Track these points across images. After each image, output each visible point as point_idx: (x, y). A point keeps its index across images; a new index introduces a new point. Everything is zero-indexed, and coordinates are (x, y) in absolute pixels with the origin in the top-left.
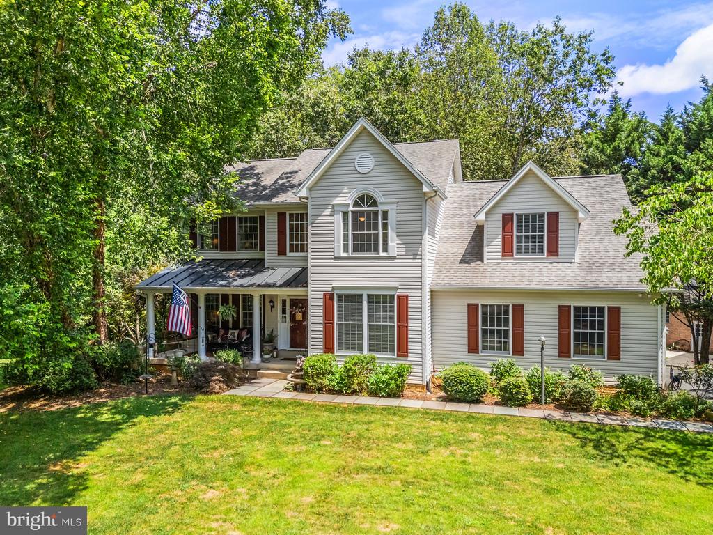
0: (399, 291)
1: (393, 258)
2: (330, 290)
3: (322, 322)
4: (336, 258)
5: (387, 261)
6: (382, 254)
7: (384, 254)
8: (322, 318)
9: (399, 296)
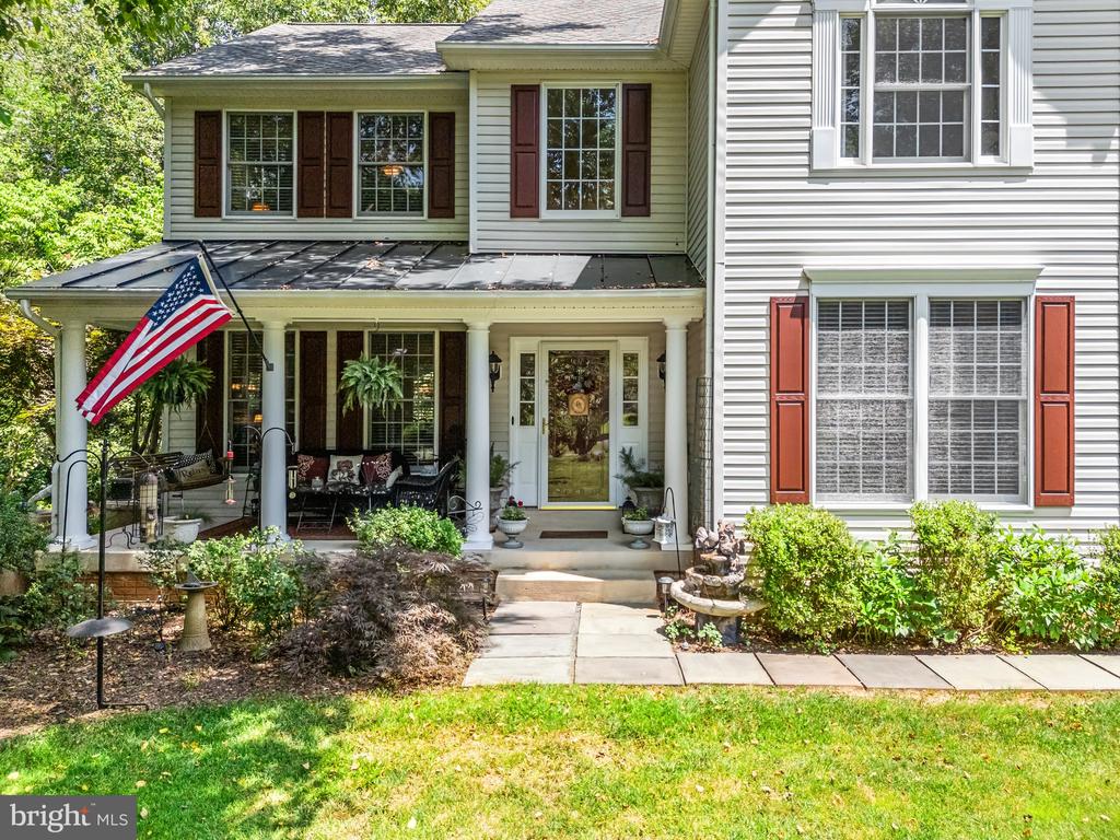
0: (1040, 283)
1: (1022, 173)
2: (795, 284)
3: (763, 397)
4: (816, 176)
5: (1001, 184)
6: (983, 160)
7: (989, 161)
8: (763, 384)
9: (1043, 304)
